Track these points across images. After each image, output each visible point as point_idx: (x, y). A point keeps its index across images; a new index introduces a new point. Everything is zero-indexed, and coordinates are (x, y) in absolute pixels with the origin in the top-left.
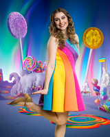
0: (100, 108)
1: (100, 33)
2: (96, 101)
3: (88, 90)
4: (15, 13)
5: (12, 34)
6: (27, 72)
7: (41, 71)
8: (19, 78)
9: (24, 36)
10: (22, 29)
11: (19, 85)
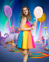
0: (45, 49)
1: (45, 15)
2: (43, 46)
3: (39, 41)
4: (7, 6)
5: (5, 15)
6: (12, 33)
7: (18, 32)
8: (9, 35)
9: (11, 16)
10: (10, 13)
11: (9, 38)
